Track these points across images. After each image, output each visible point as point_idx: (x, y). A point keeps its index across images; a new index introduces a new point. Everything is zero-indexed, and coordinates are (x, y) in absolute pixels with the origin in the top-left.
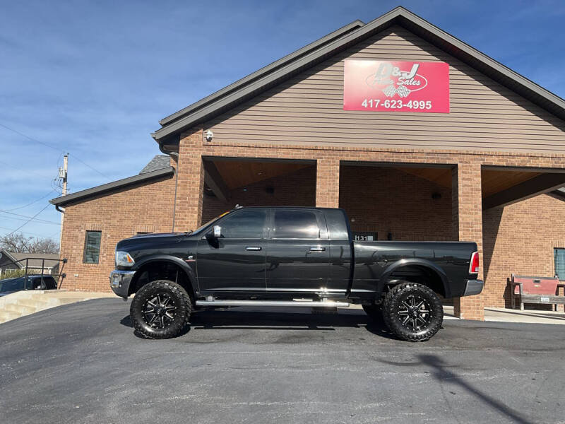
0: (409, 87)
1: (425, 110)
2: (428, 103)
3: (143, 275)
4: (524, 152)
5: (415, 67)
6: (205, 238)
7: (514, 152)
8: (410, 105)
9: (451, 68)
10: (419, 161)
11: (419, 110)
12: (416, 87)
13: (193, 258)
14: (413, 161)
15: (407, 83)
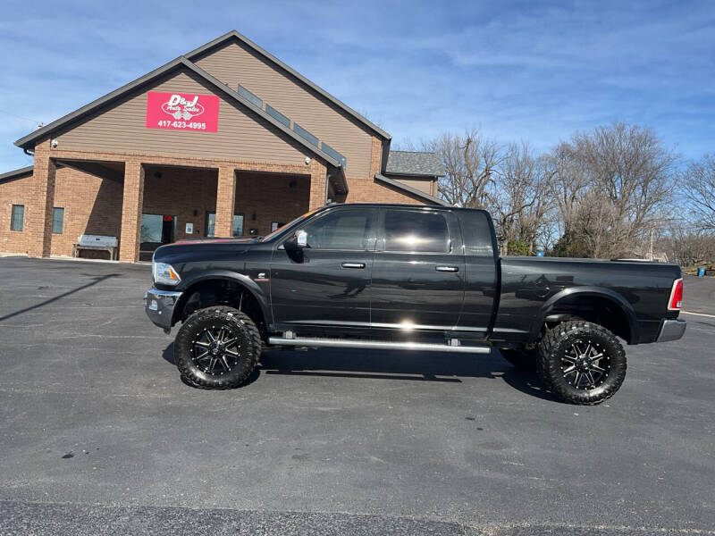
0: (191, 113)
1: (201, 130)
2: (204, 125)
3: (193, 297)
4: (263, 161)
5: (196, 98)
6: (282, 247)
7: (257, 161)
8: (191, 125)
9: (221, 100)
10: (193, 165)
11: (197, 129)
12: (195, 113)
13: (266, 277)
14: (189, 165)
15: (190, 109)
